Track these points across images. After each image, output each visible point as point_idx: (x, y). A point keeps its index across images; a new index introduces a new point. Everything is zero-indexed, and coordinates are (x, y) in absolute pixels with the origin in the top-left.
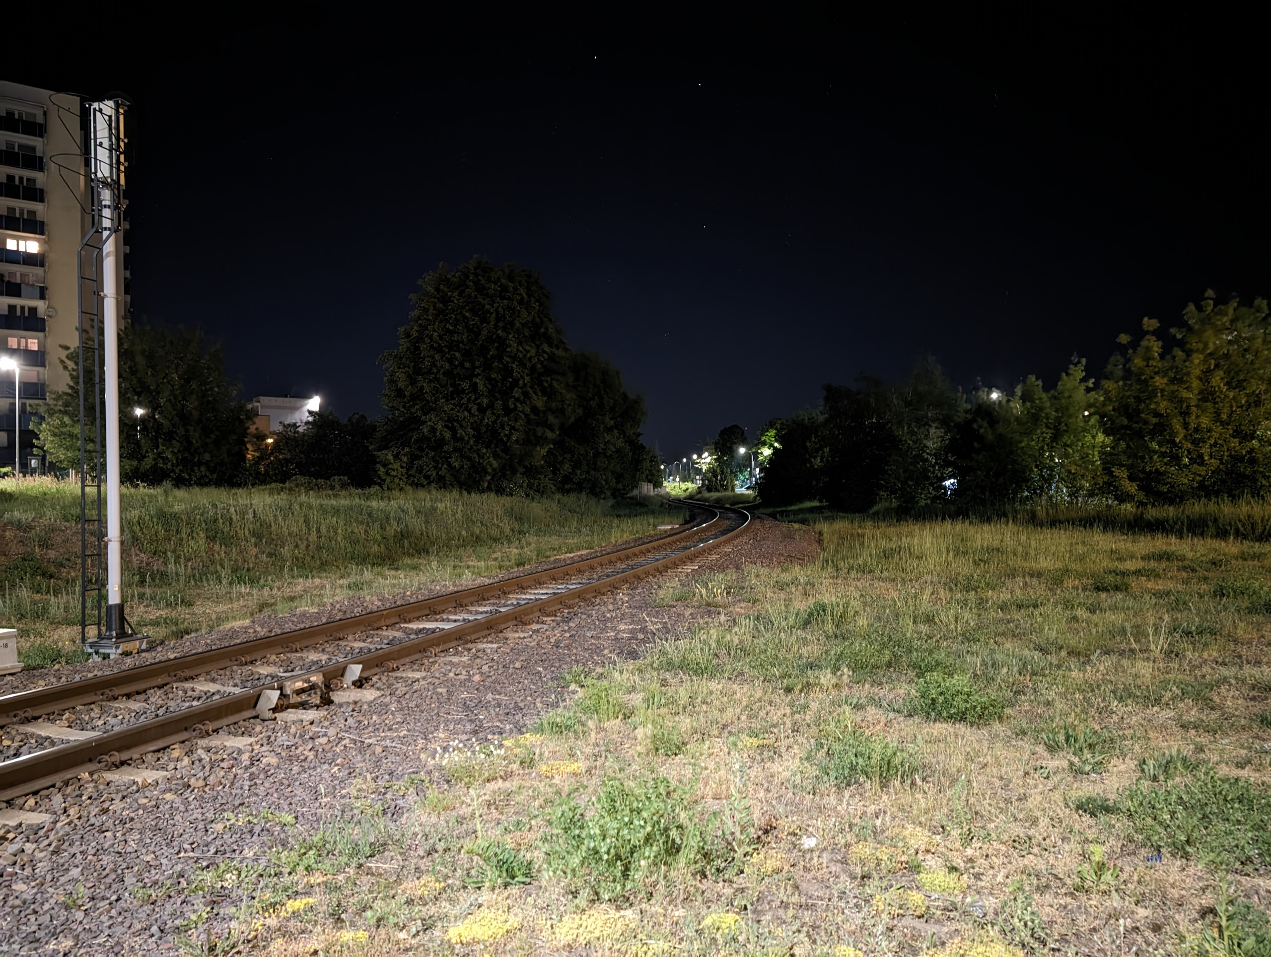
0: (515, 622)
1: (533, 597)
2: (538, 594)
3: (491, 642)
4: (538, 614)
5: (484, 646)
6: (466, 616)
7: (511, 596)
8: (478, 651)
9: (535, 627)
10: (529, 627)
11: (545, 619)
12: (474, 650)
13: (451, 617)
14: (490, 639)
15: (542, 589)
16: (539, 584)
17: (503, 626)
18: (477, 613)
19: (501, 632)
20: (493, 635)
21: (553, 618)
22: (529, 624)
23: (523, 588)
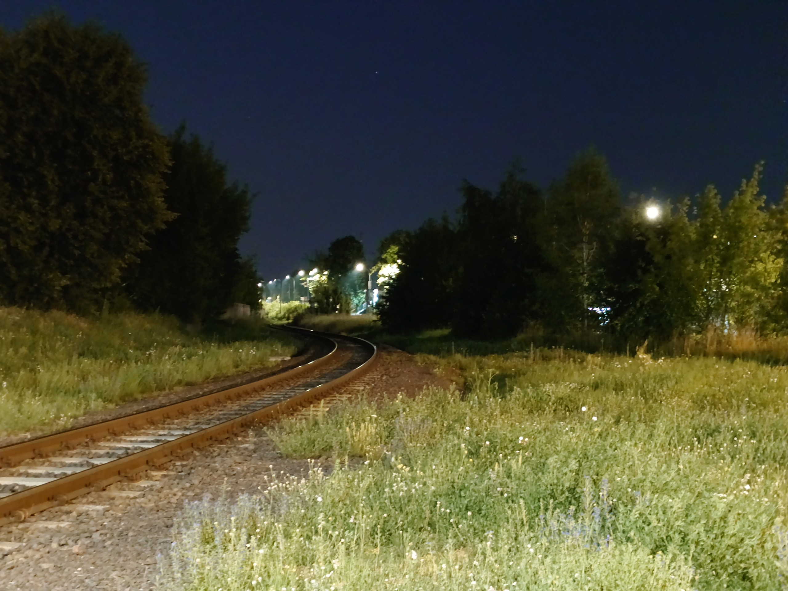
0: (118, 478)
1: (130, 446)
2: (136, 441)
3: (93, 503)
4: (145, 467)
5: (85, 508)
6: (51, 470)
7: (102, 444)
8: (80, 515)
9: (143, 484)
10: (136, 484)
11: (154, 473)
12: (74, 514)
13: (31, 471)
14: (91, 499)
15: (139, 435)
16: (135, 429)
17: (104, 483)
18: (64, 465)
19: (104, 490)
20: (93, 493)
21: (164, 473)
22: (136, 480)
23: (115, 435)
